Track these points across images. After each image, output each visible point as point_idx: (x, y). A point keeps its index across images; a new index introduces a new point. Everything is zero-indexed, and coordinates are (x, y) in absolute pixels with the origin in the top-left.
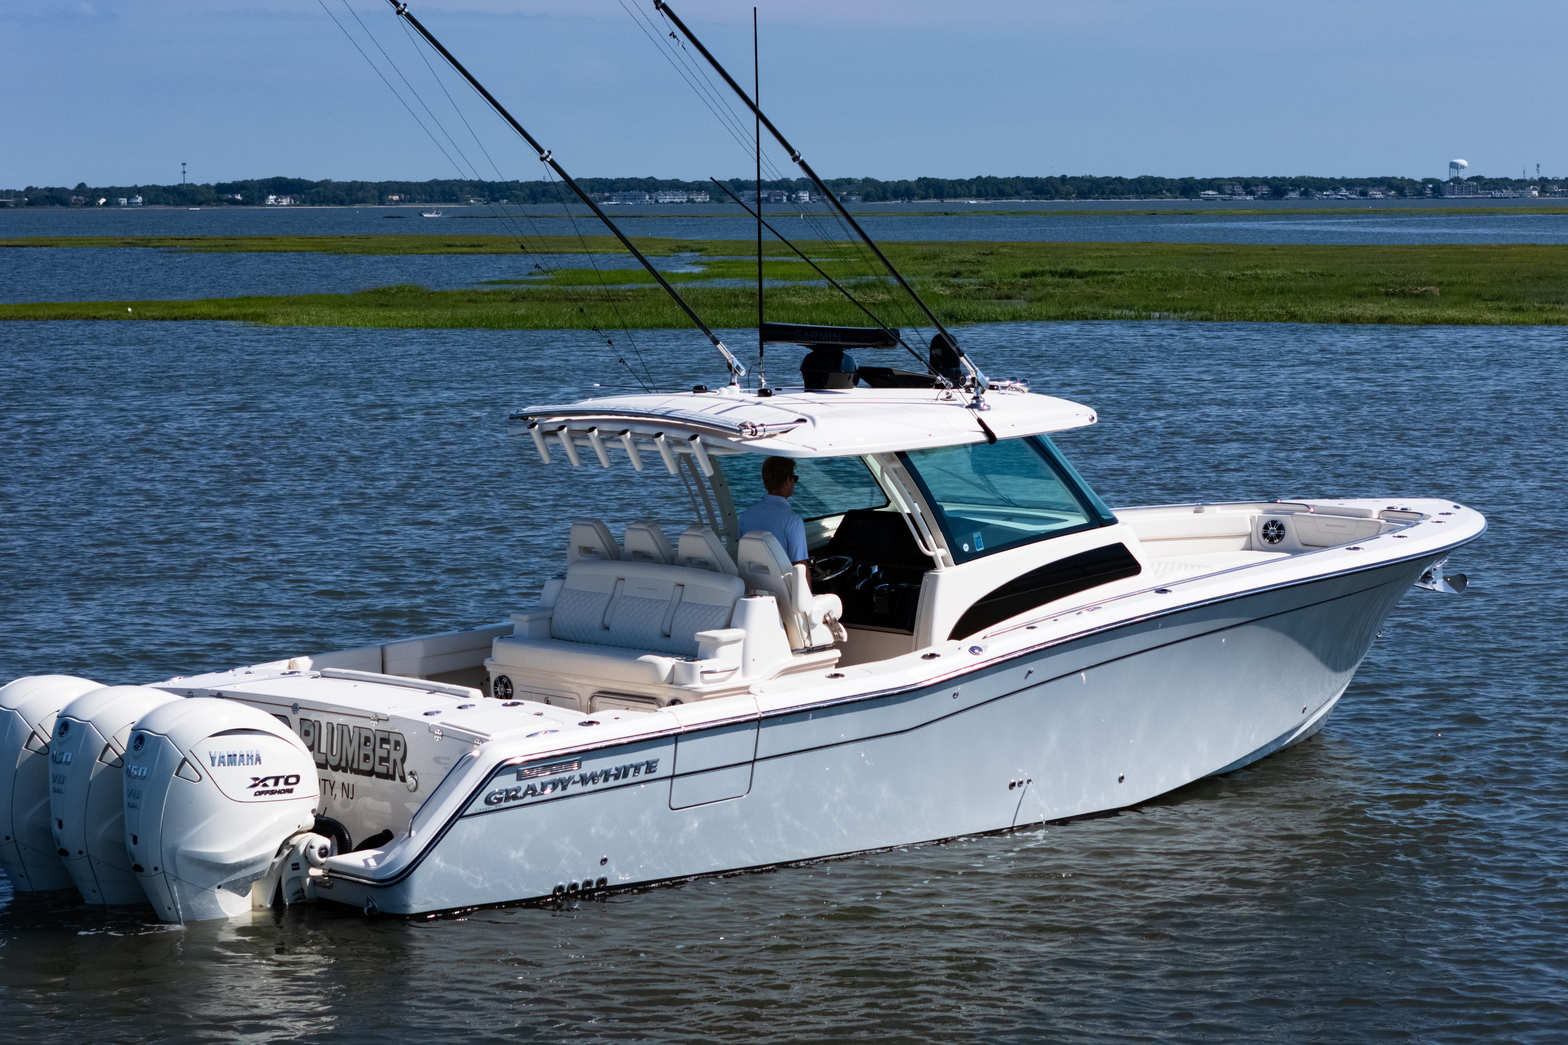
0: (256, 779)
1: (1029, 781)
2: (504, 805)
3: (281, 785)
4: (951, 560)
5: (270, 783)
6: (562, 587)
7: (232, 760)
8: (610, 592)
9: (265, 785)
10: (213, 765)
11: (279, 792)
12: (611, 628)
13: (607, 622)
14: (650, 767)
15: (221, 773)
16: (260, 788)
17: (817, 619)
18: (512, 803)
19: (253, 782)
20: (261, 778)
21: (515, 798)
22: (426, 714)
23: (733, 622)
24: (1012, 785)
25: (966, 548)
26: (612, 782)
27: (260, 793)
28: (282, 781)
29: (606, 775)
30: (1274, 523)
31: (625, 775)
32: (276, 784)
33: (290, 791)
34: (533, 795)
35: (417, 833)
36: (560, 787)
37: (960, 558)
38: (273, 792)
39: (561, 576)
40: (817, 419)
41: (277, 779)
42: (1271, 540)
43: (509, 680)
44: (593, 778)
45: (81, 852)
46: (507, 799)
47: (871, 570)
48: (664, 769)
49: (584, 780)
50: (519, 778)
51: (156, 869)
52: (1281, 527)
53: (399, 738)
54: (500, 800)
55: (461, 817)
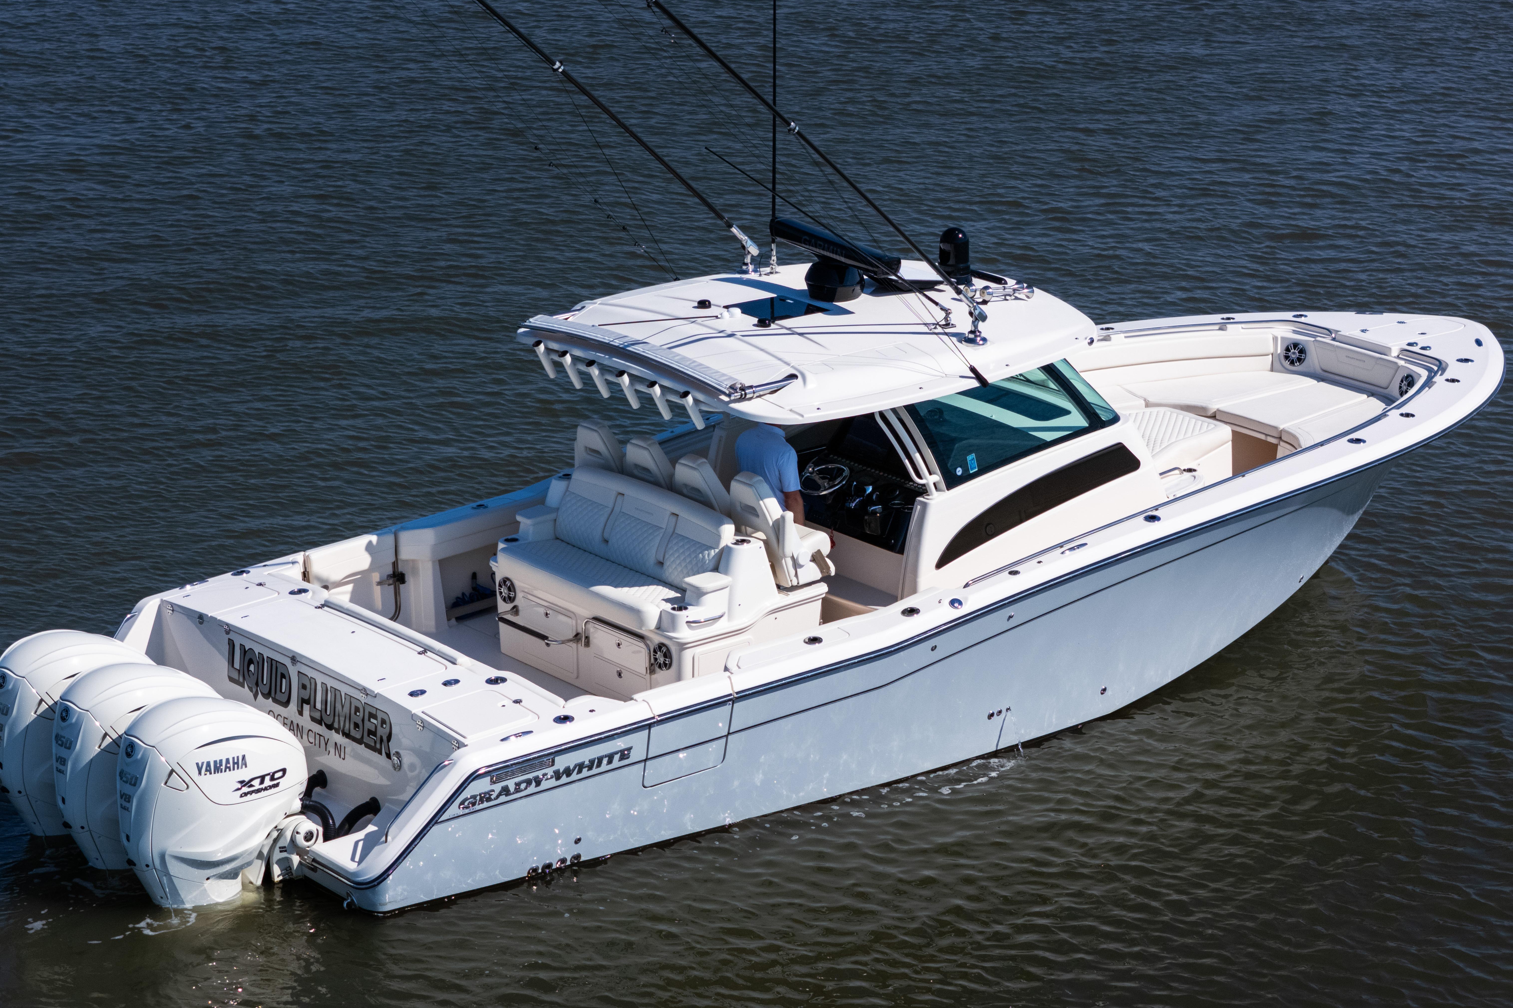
0: (241, 782)
1: (1008, 709)
2: (477, 807)
3: (268, 782)
4: (943, 485)
5: (256, 783)
6: (567, 490)
7: (217, 767)
8: (611, 505)
9: (252, 786)
10: (200, 773)
11: (266, 789)
12: (610, 543)
13: (606, 535)
14: (624, 754)
15: (208, 781)
16: (245, 789)
17: (805, 559)
18: (486, 804)
19: (239, 786)
20: (247, 780)
21: (489, 800)
22: (412, 694)
23: (721, 568)
24: (991, 716)
25: (959, 471)
26: (585, 773)
27: (246, 794)
28: (267, 778)
29: (580, 767)
30: (1295, 345)
31: (599, 765)
32: (262, 782)
33: (277, 785)
34: (507, 795)
35: (393, 839)
36: (534, 784)
37: (952, 481)
38: (258, 791)
39: (567, 476)
40: (809, 376)
41: (262, 778)
42: (1292, 363)
43: (512, 584)
44: (568, 772)
45: (82, 828)
46: (482, 801)
47: (865, 491)
48: (637, 754)
49: (557, 775)
50: (493, 782)
51: (147, 866)
52: (1302, 351)
53: (386, 718)
54: (474, 804)
55: (436, 823)
